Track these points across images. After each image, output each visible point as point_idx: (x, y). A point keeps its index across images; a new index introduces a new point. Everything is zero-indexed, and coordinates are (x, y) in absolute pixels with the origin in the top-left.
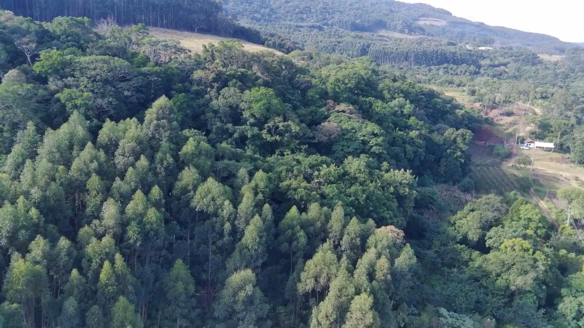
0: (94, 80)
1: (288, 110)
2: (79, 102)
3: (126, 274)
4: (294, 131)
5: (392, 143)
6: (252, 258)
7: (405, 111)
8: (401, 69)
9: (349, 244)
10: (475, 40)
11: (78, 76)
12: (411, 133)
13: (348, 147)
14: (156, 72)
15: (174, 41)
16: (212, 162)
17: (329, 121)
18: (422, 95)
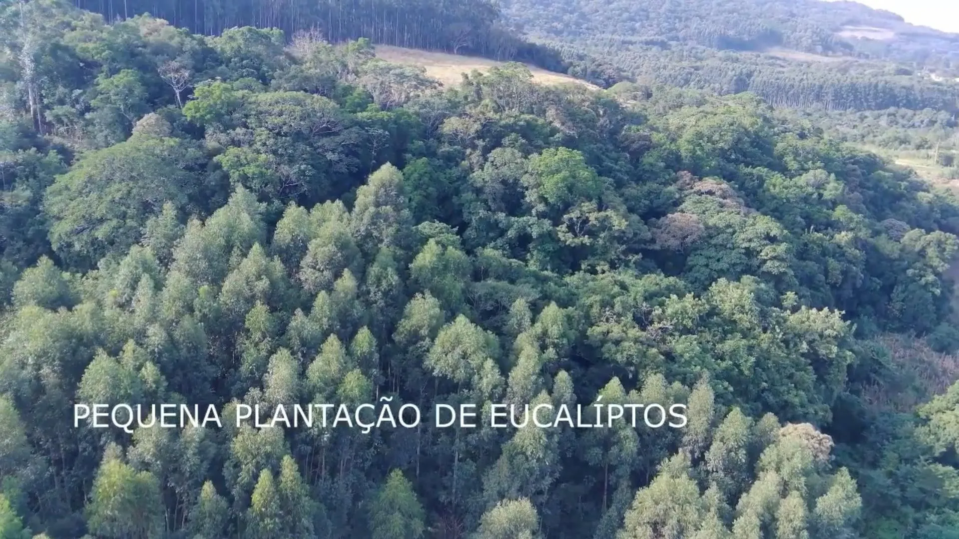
0: (279, 134)
1: (607, 189)
2: (250, 170)
3: (299, 497)
4: (616, 228)
5: (803, 254)
6: (531, 474)
7: (827, 195)
8: (809, 115)
9: (724, 460)
10: (948, 66)
11: (254, 126)
12: (837, 236)
13: (718, 260)
14: (382, 120)
15: (416, 67)
16: (465, 282)
17: (682, 211)
18: (853, 164)
